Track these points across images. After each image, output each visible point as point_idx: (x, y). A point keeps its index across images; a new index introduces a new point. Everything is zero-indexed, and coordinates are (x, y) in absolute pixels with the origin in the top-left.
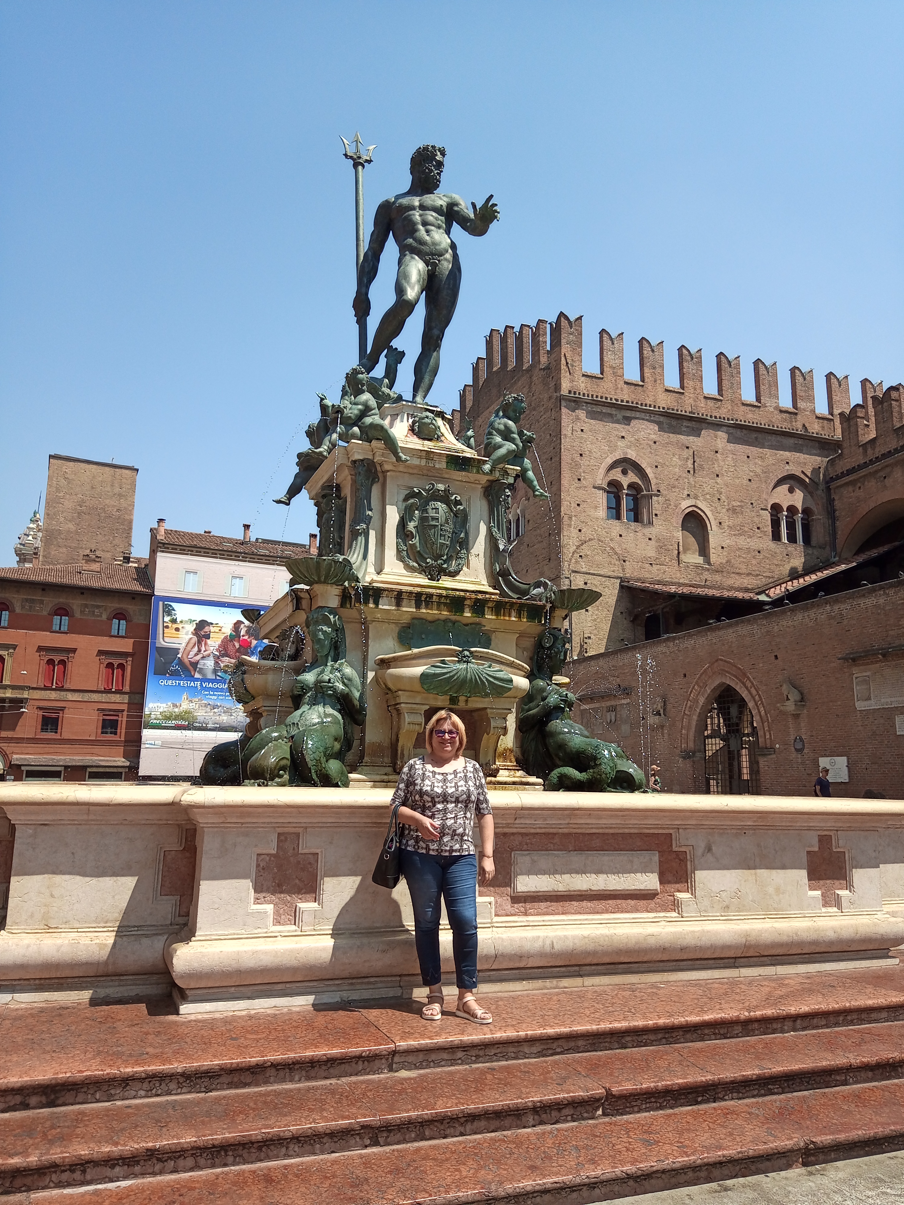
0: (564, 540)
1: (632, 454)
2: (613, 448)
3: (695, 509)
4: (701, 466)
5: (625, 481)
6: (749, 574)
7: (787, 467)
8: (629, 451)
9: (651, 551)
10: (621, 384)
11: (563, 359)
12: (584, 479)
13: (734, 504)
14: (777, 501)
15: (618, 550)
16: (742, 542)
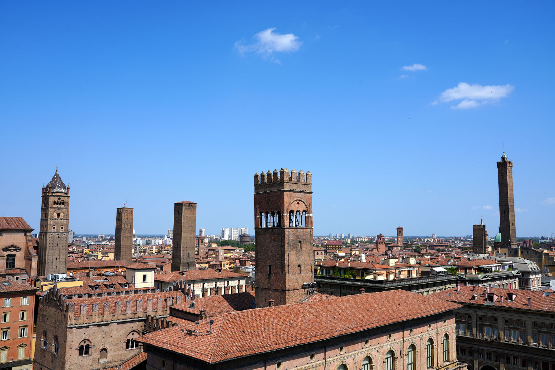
0: (66, 366)
1: (87, 338)
2: (82, 337)
3: (104, 347)
4: (107, 335)
5: (85, 345)
6: (118, 361)
7: (132, 329)
8: (86, 337)
9: (91, 363)
10: (85, 319)
11: (69, 316)
12: (73, 348)
13: (116, 343)
14: (128, 338)
15: (81, 365)
16: (117, 353)
